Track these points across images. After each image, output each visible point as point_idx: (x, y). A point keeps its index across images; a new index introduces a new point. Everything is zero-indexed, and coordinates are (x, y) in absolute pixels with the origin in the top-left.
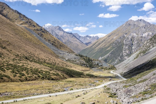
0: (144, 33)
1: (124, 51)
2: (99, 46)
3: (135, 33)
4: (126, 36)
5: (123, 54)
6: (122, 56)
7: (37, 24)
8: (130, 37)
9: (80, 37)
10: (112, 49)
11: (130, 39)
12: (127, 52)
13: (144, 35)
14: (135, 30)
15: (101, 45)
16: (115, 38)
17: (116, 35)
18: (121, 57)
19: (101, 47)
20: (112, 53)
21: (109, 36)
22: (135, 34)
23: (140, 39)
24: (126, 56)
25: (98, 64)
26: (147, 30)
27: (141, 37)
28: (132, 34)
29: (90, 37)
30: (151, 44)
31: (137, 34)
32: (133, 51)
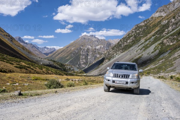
0: (97, 46)
1: (81, 60)
2: (59, 56)
3: (90, 45)
4: (82, 48)
5: (81, 63)
6: (80, 64)
7: (4, 30)
8: (86, 49)
9: (38, 48)
10: (71, 59)
11: (86, 50)
12: (84, 61)
13: (97, 48)
14: (90, 43)
15: (60, 55)
16: (72, 49)
17: (73, 46)
18: (78, 65)
19: (61, 56)
20: (70, 62)
21: (67, 47)
22: (90, 47)
23: (94, 50)
24: (83, 64)
25: (70, 69)
26: (100, 44)
27: (95, 49)
28: (87, 46)
29: (48, 48)
30: (114, 52)
31: (91, 47)
32: (89, 60)
